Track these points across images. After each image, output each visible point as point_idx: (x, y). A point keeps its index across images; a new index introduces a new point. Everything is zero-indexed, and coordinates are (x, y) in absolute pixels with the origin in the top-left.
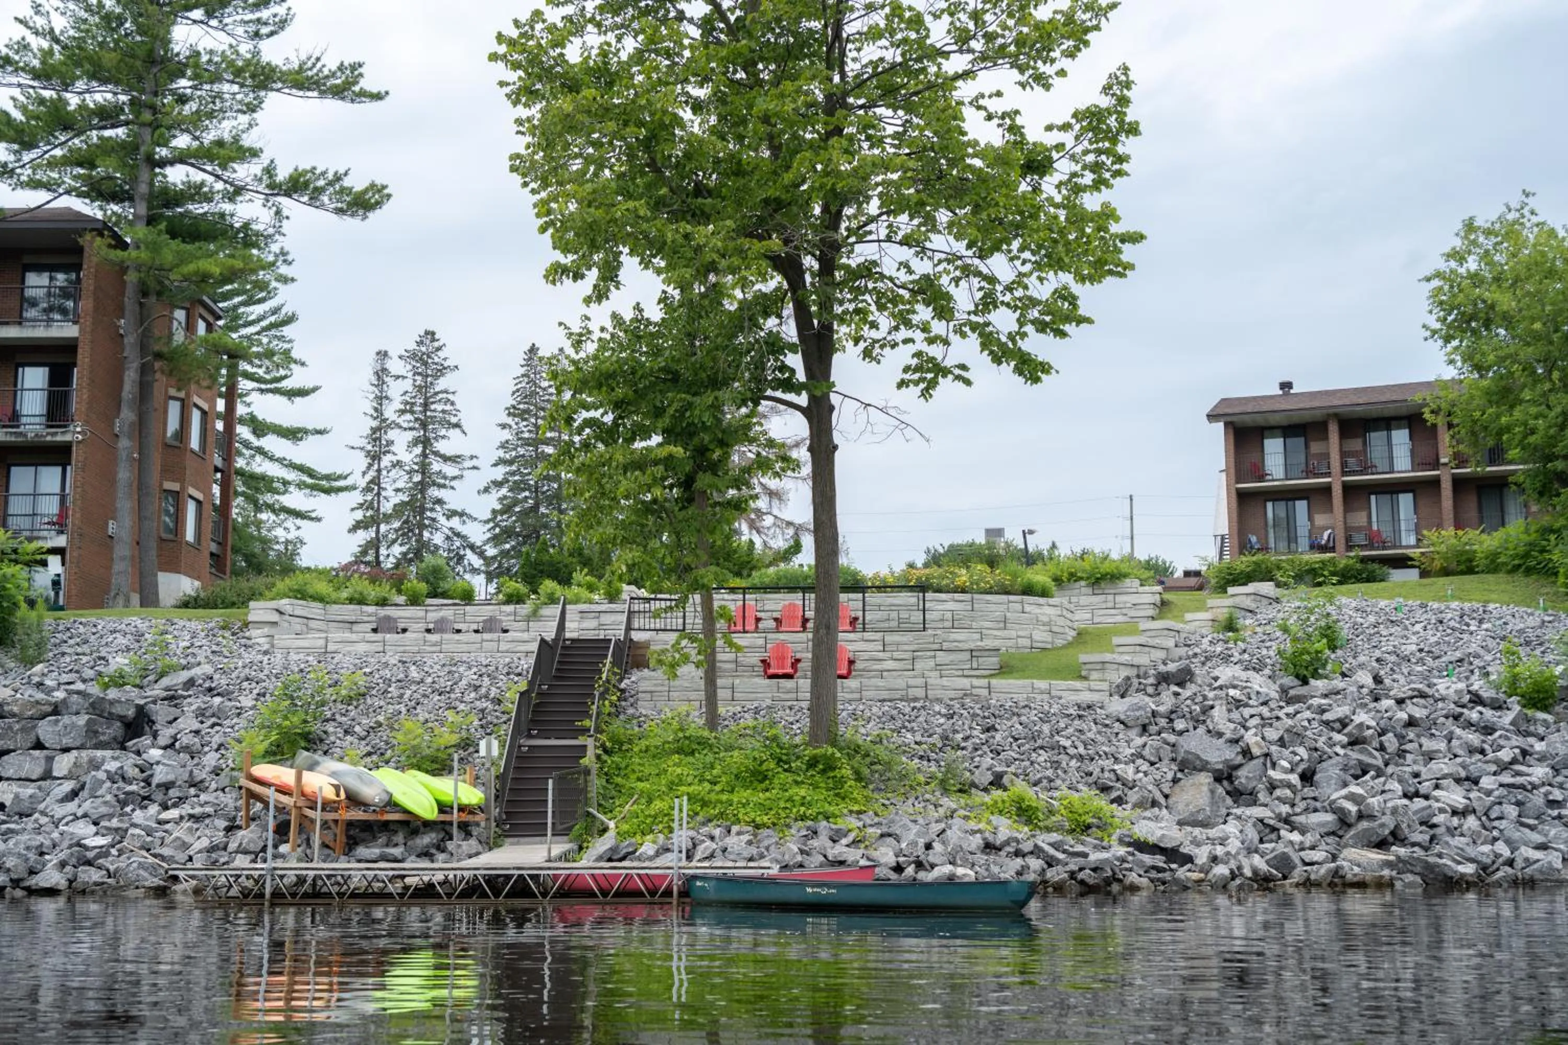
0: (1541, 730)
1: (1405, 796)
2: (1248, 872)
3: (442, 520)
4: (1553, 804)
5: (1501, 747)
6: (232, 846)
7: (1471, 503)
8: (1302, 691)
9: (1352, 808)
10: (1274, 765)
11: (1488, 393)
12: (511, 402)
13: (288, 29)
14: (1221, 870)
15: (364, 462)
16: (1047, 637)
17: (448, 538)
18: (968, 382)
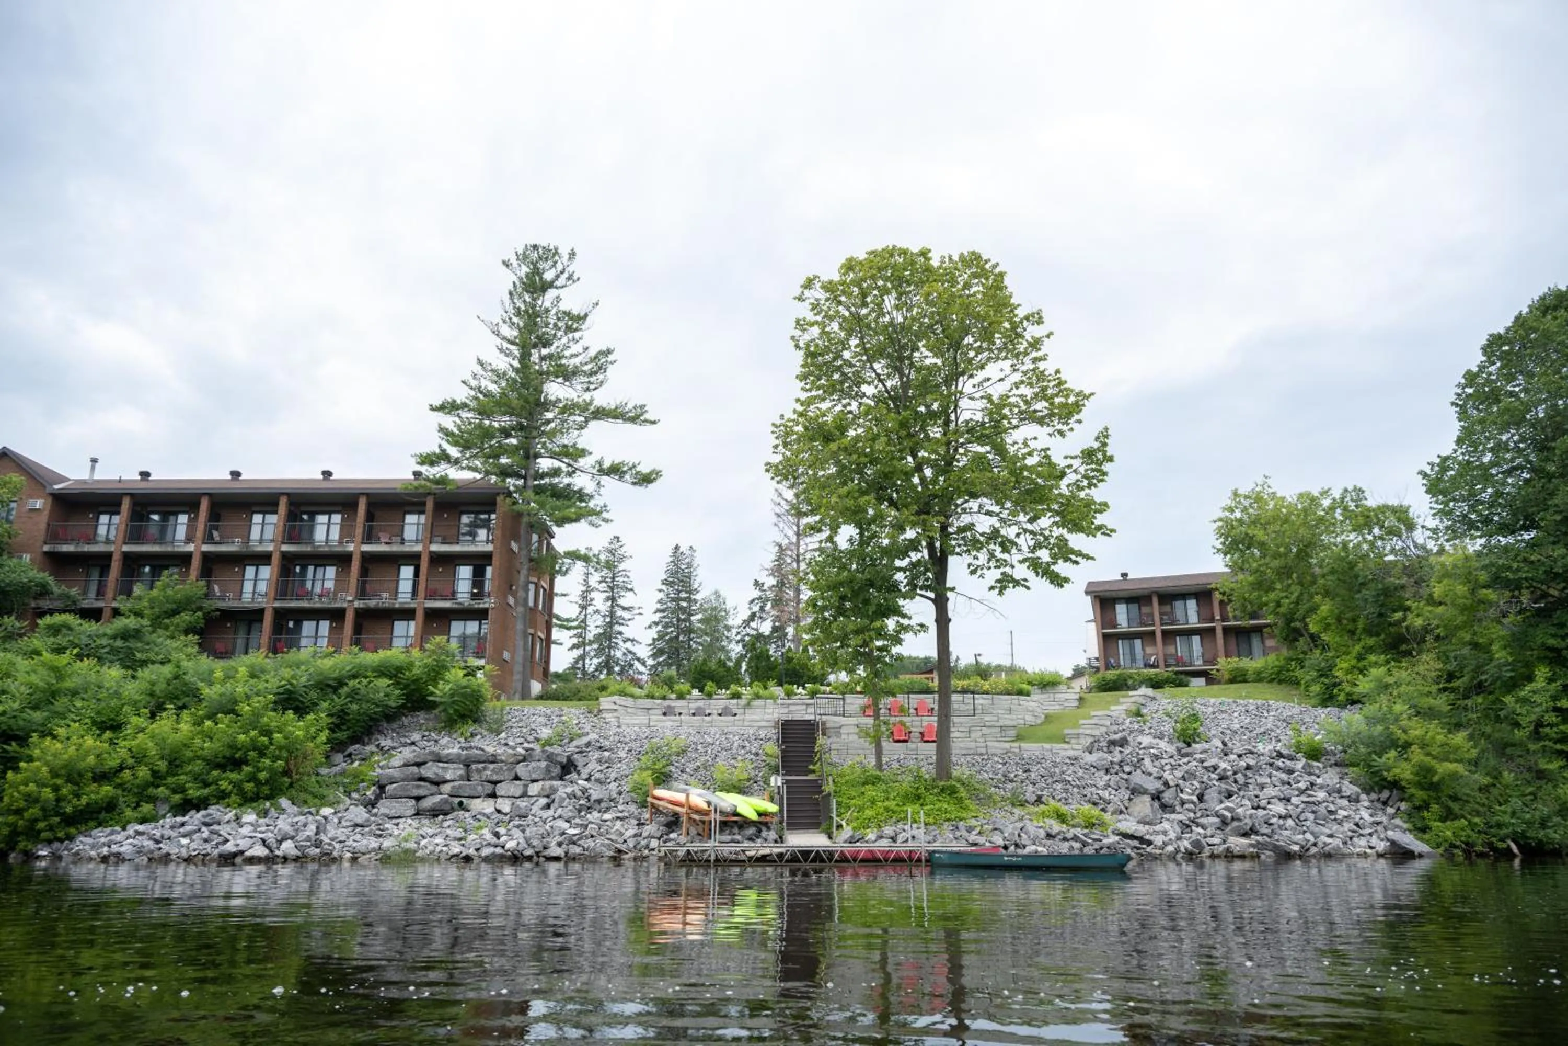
0: (1317, 772)
1: (1253, 808)
2: (1183, 849)
3: (621, 643)
4: (1331, 812)
5: (1299, 782)
6: (645, 834)
7: (1233, 641)
8: (1189, 750)
9: (1229, 815)
10: (1182, 791)
11: (1251, 584)
12: (664, 577)
13: (604, 387)
14: (1170, 849)
15: (578, 610)
16: (1033, 719)
17: (624, 654)
18: (1028, 588)
